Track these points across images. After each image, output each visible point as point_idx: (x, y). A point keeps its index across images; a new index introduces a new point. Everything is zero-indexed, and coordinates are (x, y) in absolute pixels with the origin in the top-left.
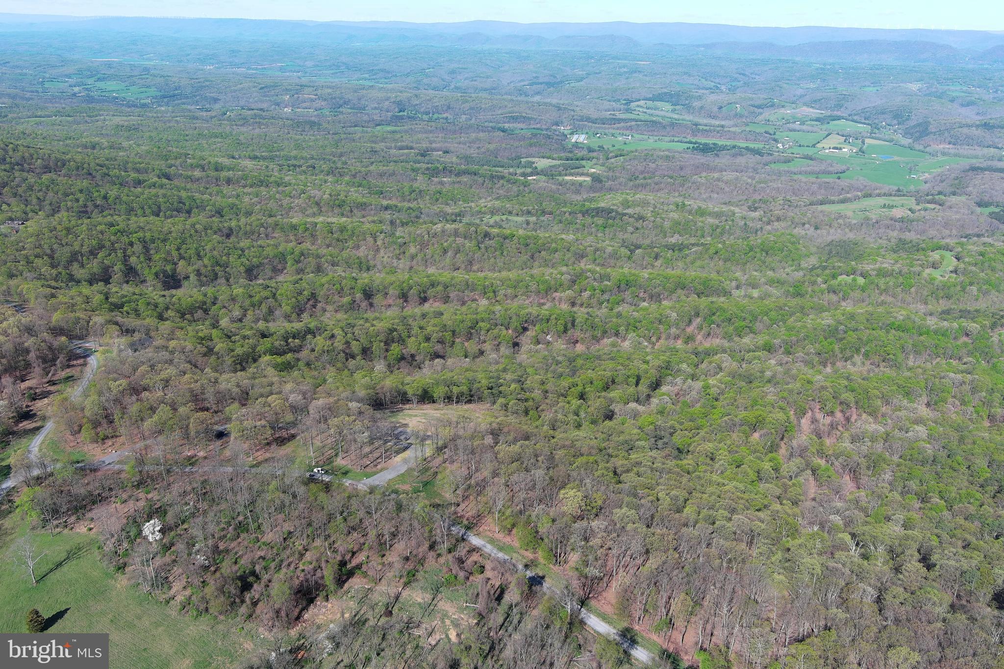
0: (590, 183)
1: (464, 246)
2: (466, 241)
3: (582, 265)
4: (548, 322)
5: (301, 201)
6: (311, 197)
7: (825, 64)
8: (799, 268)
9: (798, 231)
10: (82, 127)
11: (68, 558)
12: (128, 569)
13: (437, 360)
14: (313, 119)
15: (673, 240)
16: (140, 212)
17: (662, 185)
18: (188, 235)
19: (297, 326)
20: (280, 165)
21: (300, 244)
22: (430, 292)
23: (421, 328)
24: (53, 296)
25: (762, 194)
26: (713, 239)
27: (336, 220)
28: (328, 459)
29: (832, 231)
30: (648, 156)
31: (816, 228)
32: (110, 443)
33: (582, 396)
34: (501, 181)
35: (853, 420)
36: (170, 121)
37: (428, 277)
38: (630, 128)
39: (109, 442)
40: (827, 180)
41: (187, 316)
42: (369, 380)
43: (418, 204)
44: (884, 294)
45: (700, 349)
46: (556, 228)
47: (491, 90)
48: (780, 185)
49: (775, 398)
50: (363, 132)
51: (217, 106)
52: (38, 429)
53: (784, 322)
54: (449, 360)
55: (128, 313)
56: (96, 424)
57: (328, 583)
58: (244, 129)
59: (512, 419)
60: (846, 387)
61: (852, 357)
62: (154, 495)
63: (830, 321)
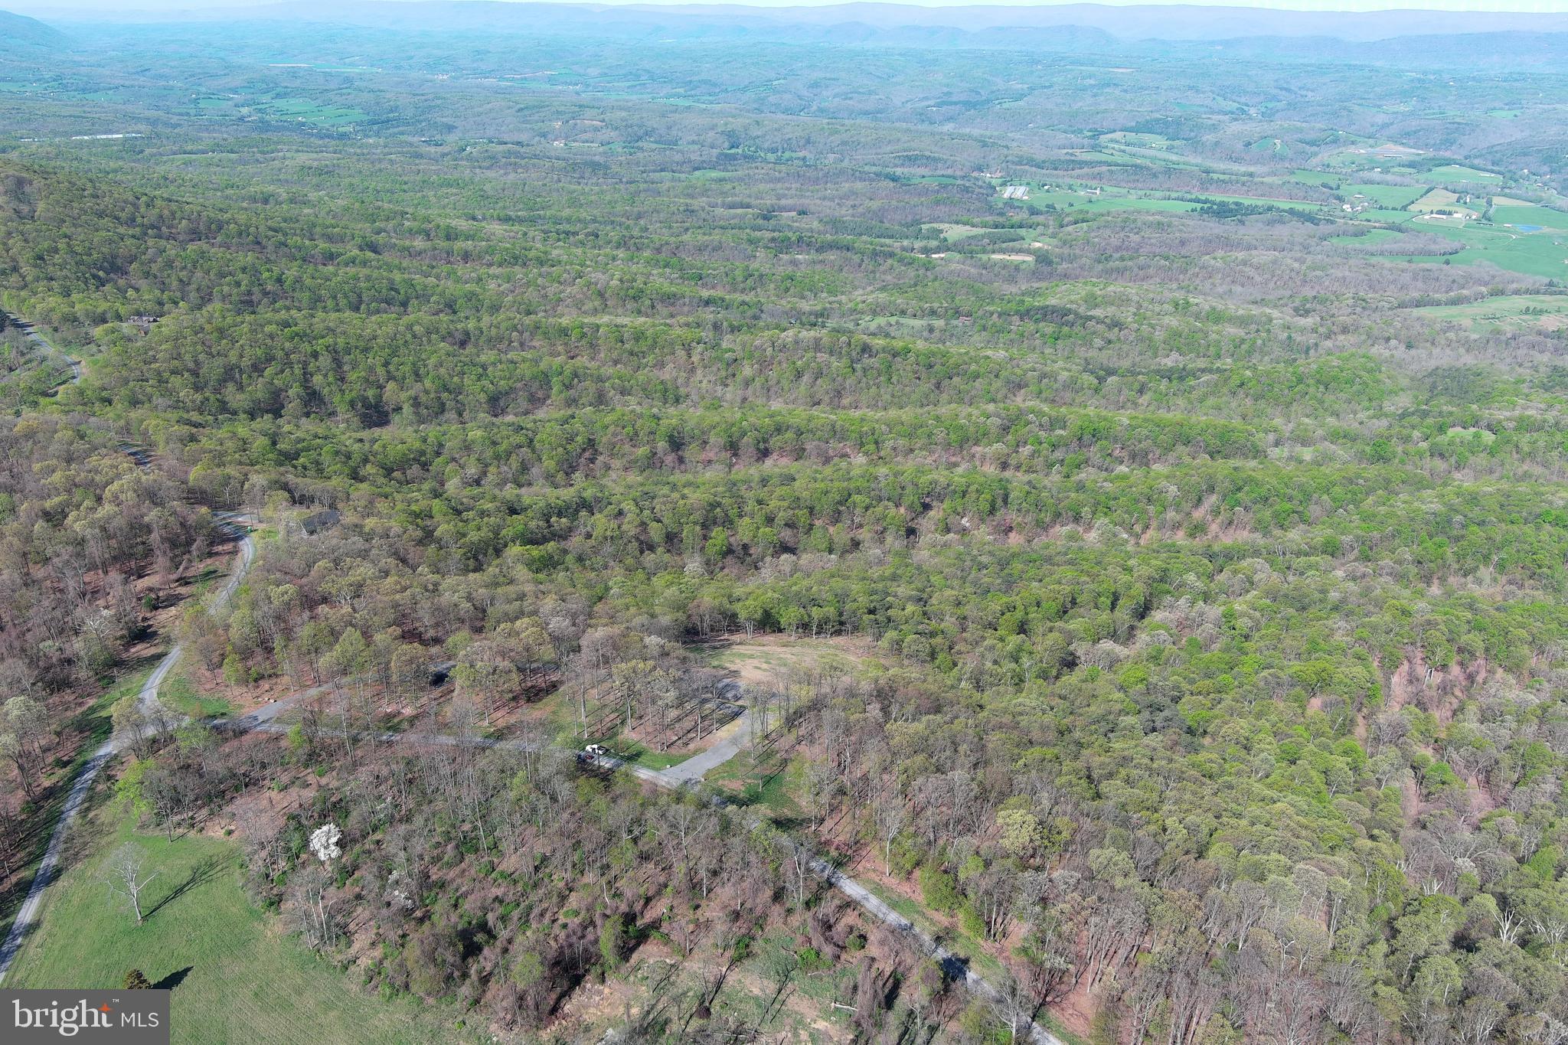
0: (1032, 265)
1: (828, 366)
2: (833, 359)
3: (1019, 399)
4: (964, 496)
5: (575, 289)
6: (590, 283)
7: (1425, 73)
8: (1380, 414)
9: (1377, 350)
10: (251, 169)
11: (193, 880)
12: (287, 905)
13: (784, 556)
14: (597, 158)
15: (1168, 363)
16: (330, 303)
17: (1151, 271)
18: (401, 342)
19: (567, 494)
20: (544, 232)
21: (572, 358)
22: (775, 442)
23: (760, 502)
24: (193, 439)
25: (1317, 288)
26: (1235, 361)
27: (629, 321)
28: (609, 729)
29: (1436, 351)
30: (1127, 222)
31: (1409, 346)
32: (267, 687)
33: (1022, 629)
34: (890, 261)
35: (1480, 679)
36: (380, 161)
37: (771, 416)
38: (1099, 177)
39: (265, 685)
40: (1427, 266)
41: (396, 475)
42: (677, 593)
43: (757, 296)
44: (1528, 461)
45: (1216, 548)
46: (976, 337)
47: (872, 114)
48: (1347, 273)
49: (1349, 639)
50: (673, 180)
51: (451, 138)
52: (158, 657)
53: (1357, 503)
54: (804, 556)
55: (305, 469)
56: (246, 654)
57: (604, 952)
58: (490, 174)
59: (913, 672)
60: (1469, 622)
61: (1476, 569)
62: (330, 780)
63: (1437, 506)
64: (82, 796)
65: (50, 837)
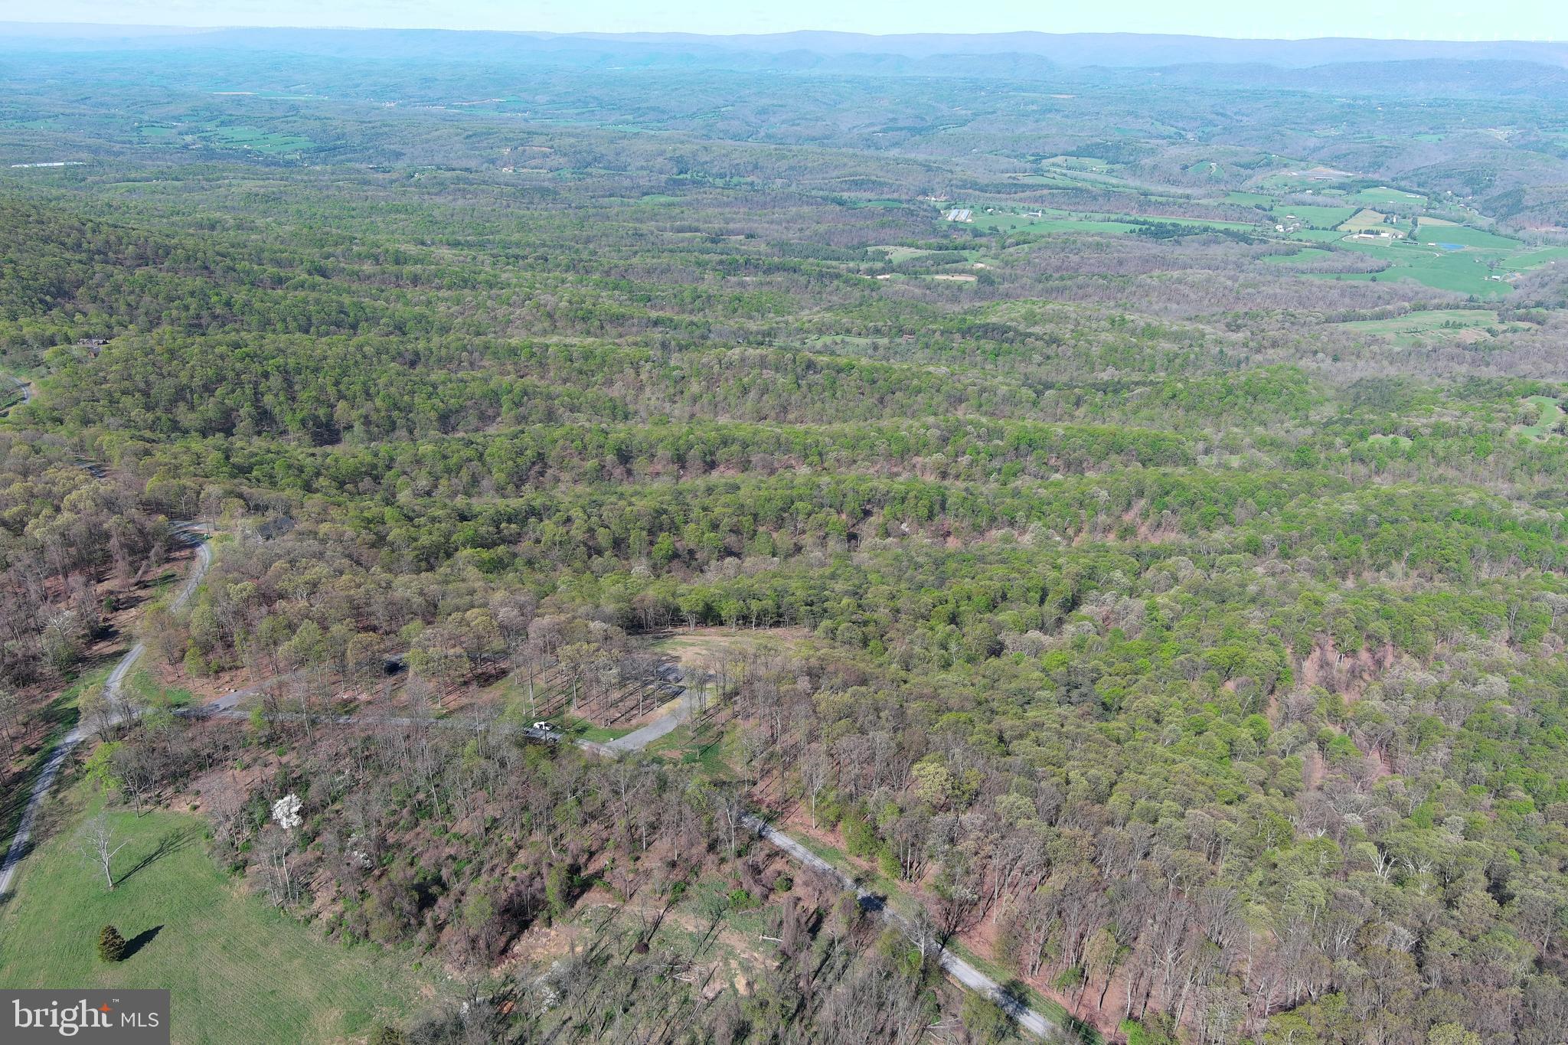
0: (975, 285)
1: (774, 382)
2: (778, 375)
3: (960, 414)
4: (903, 502)
5: (524, 311)
6: (540, 305)
7: (1355, 99)
8: (1306, 422)
9: (1308, 363)
10: (197, 196)
11: (161, 850)
12: (250, 870)
13: (729, 560)
14: (546, 184)
15: (1105, 376)
16: (279, 326)
17: (1090, 290)
18: (351, 362)
19: (515, 503)
20: (494, 256)
21: (522, 377)
22: (721, 454)
23: (705, 509)
24: (147, 453)
25: (1250, 304)
26: (1168, 375)
27: (578, 341)
28: (556, 709)
29: (1361, 364)
30: (1067, 244)
31: (1336, 359)
32: (227, 678)
33: (953, 619)
34: (836, 282)
35: (1387, 664)
36: (328, 188)
37: (718, 430)
38: (1041, 199)
39: (226, 676)
40: (1355, 283)
41: (348, 486)
42: (622, 589)
43: (705, 316)
44: (1443, 465)
45: (1144, 548)
46: (919, 355)
47: (822, 140)
48: (1278, 291)
49: (1262, 626)
50: (622, 204)
51: (400, 165)
52: (120, 654)
53: (1281, 507)
54: (748, 559)
55: (258, 480)
56: (206, 649)
57: (551, 898)
58: (439, 200)
59: (841, 652)
60: (1377, 611)
61: (1389, 564)
62: (291, 758)
63: (1354, 507)
64: (51, 779)
65: (21, 816)
